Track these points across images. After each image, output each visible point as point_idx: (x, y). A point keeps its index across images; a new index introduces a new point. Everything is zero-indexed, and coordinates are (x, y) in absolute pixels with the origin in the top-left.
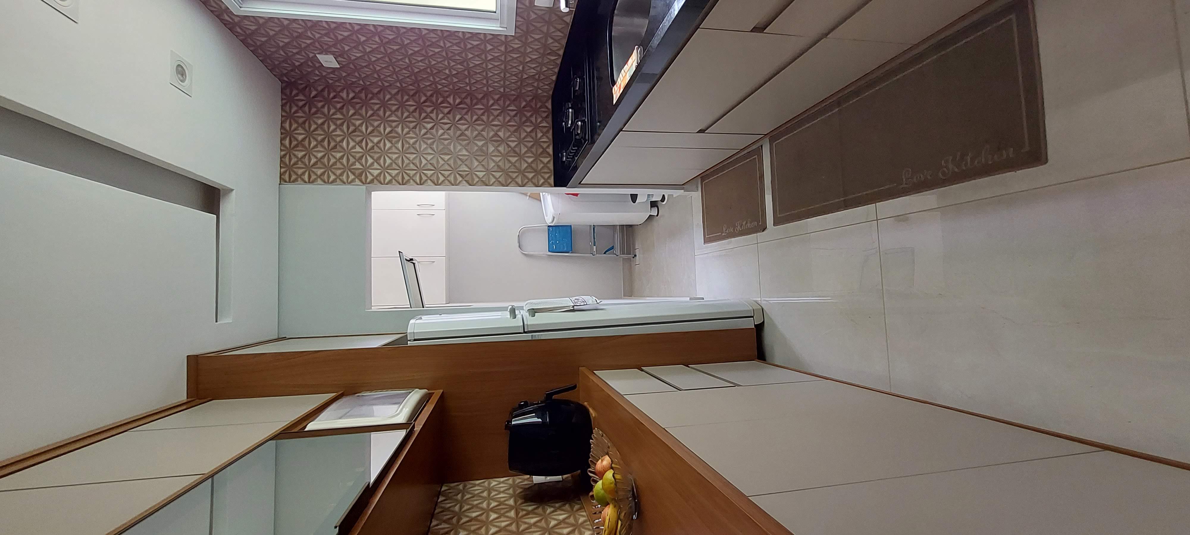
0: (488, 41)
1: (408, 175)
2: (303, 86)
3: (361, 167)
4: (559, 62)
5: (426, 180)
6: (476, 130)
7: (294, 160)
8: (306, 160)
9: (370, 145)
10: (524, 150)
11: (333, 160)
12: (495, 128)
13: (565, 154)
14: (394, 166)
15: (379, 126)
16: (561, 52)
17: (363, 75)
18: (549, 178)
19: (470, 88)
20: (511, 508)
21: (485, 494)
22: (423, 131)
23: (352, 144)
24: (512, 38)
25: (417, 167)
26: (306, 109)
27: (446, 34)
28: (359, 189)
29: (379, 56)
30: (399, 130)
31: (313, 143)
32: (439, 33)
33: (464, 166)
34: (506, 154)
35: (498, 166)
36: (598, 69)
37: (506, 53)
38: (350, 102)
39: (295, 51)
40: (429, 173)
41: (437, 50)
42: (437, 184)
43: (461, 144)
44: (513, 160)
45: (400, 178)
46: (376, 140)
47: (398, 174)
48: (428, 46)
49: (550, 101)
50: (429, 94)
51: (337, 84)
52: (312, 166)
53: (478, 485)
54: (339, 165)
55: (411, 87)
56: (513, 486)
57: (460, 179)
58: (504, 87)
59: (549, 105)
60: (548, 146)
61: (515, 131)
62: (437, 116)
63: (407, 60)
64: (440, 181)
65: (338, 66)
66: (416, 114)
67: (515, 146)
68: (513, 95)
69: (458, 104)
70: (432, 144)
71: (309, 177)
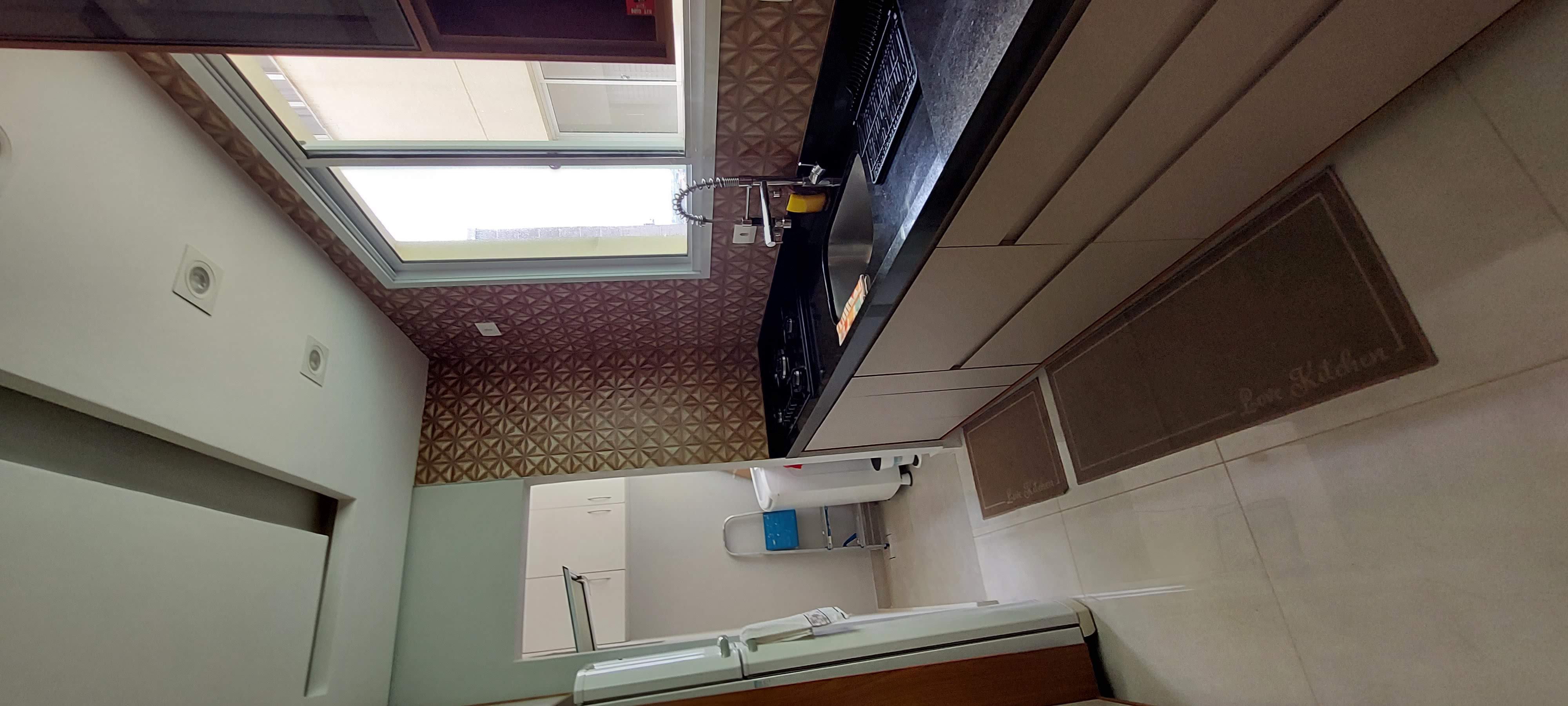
0: (679, 288)
1: (578, 459)
2: (456, 362)
3: (519, 455)
4: (765, 302)
5: (602, 465)
6: (666, 394)
7: (435, 453)
8: (451, 452)
9: (532, 425)
10: (727, 413)
11: (484, 449)
12: (689, 390)
13: (781, 413)
14: (561, 449)
15: (545, 400)
16: (767, 292)
17: (529, 342)
18: (762, 447)
19: (657, 344)
22: (599, 401)
23: (510, 425)
24: (707, 281)
25: (591, 448)
26: (458, 387)
27: (629, 285)
28: (514, 483)
29: (549, 318)
30: (569, 403)
31: (462, 430)
32: (621, 285)
33: (651, 441)
34: (705, 420)
35: (696, 438)
36: (814, 306)
37: (699, 299)
38: (511, 375)
39: (450, 322)
40: (606, 454)
41: (618, 304)
42: (616, 468)
43: (645, 414)
44: (714, 427)
45: (568, 465)
46: (539, 418)
47: (566, 459)
48: (608, 300)
49: (757, 350)
50: (607, 356)
51: (498, 355)
52: (460, 457)
54: (491, 455)
55: (585, 350)
57: (645, 458)
58: (699, 338)
59: (756, 355)
60: (758, 407)
61: (715, 390)
62: (616, 381)
63: (582, 319)
64: (620, 464)
65: (500, 334)
66: (591, 382)
67: (716, 410)
68: (710, 347)
69: (644, 364)
70: (610, 416)
71: (453, 474)
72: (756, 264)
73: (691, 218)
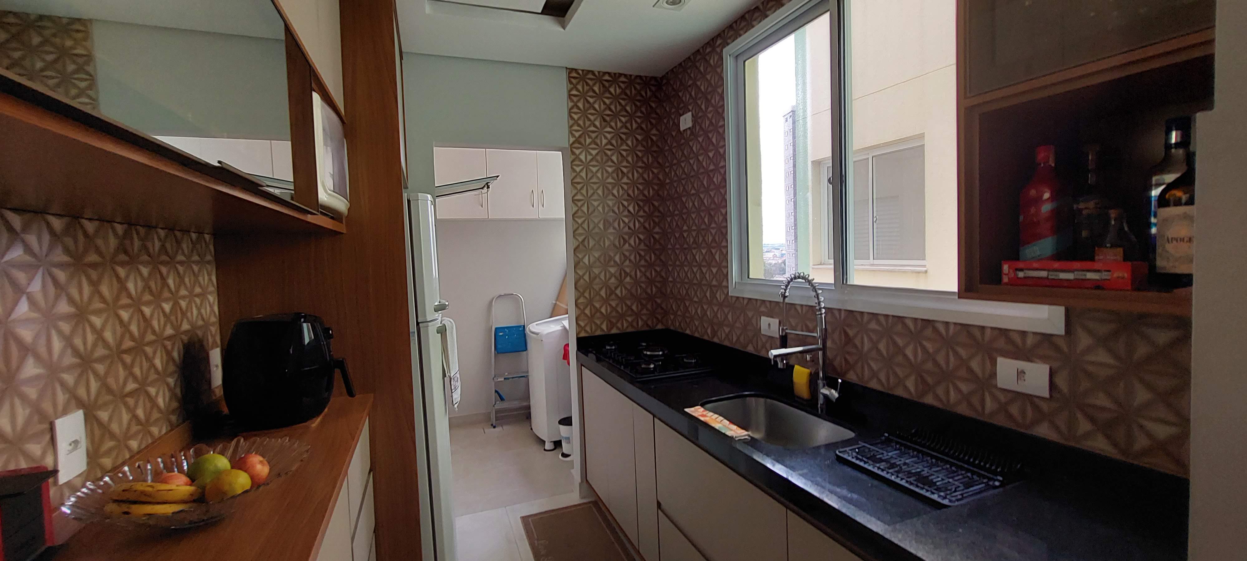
0: (720, 269)
1: (582, 188)
2: (659, 96)
3: (587, 143)
4: (706, 338)
5: (577, 205)
6: (630, 255)
7: (590, 83)
8: (591, 94)
9: (609, 153)
10: (614, 304)
11: (592, 118)
12: (633, 274)
13: (614, 348)
14: (590, 175)
15: (628, 162)
16: (716, 340)
17: (674, 150)
18: (586, 331)
19: (670, 249)
20: (176, 328)
21: (198, 290)
22: (625, 203)
23: (609, 136)
24: (726, 293)
25: (590, 197)
26: (639, 98)
28: (565, 140)
29: (695, 167)
30: (625, 180)
31: (607, 101)
32: (724, 224)
33: (594, 243)
34: (609, 286)
35: (595, 278)
37: (710, 286)
38: (648, 137)
39: (693, 93)
40: (585, 209)
41: (706, 220)
42: (573, 216)
43: (615, 239)
44: (603, 293)
45: (577, 180)
46: (614, 158)
47: (582, 178)
48: (710, 213)
49: (664, 327)
50: (661, 209)
51: (663, 127)
52: (586, 99)
53: (210, 279)
54: (588, 123)
55: (666, 193)
56: (207, 325)
57: (580, 239)
58: (675, 282)
59: (660, 327)
60: (618, 329)
61: (632, 294)
62: (641, 217)
63: (693, 192)
64: (576, 219)
65: (682, 129)
66: (641, 197)
67: (616, 295)
68: (666, 291)
69: (653, 237)
70: (614, 212)
71: (575, 96)
72: (740, 335)
73: (787, 286)
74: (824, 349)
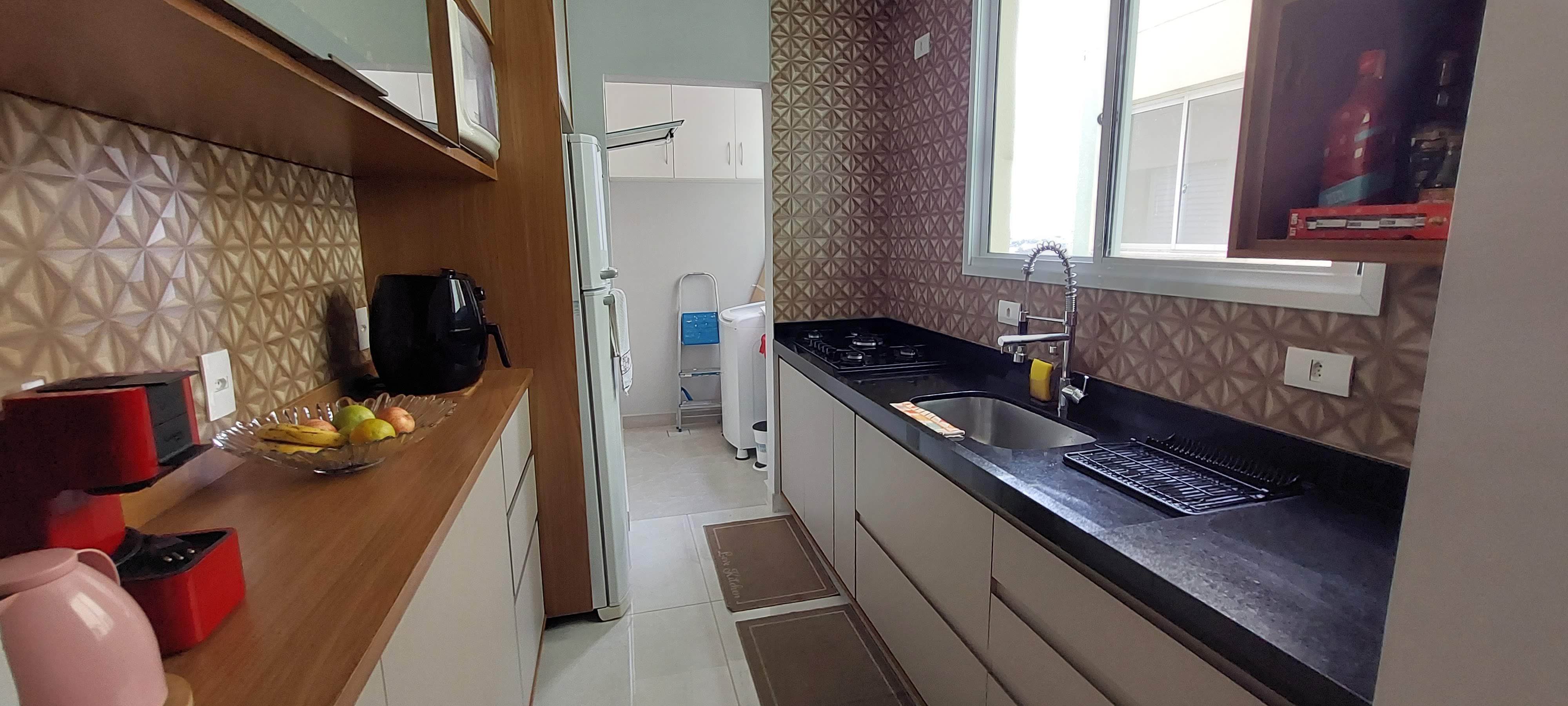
0: (953, 242)
1: (785, 136)
2: (890, 12)
3: (793, 78)
4: (931, 328)
5: (778, 159)
6: (844, 223)
8: (800, 10)
9: (821, 91)
10: (820, 284)
11: (801, 43)
12: (846, 248)
13: (818, 337)
14: (795, 120)
15: (845, 103)
16: (943, 331)
17: (905, 87)
18: (786, 317)
19: (894, 217)
20: (319, 279)
21: (339, 239)
22: (840, 158)
23: (822, 68)
24: (959, 271)
25: (795, 149)
26: (863, 15)
27: (960, 191)
28: (766, 73)
29: (930, 108)
30: (841, 127)
31: (821, 21)
32: (961, 183)
33: (798, 208)
34: (815, 262)
35: (798, 252)
36: (926, 378)
37: (940, 263)
38: (872, 69)
39: (933, 7)
40: (788, 164)
41: (940, 179)
42: (773, 172)
43: (825, 203)
44: (807, 270)
45: (780, 126)
46: (827, 98)
47: (785, 123)
48: (945, 169)
49: (881, 316)
50: (885, 165)
51: (894, 55)
52: (794, 18)
53: (352, 230)
54: (795, 50)
55: (893, 144)
56: (350, 280)
57: (782, 202)
58: (898, 259)
59: (877, 315)
60: (825, 315)
61: (844, 273)
62: (859, 175)
63: (926, 141)
64: (778, 177)
65: (916, 58)
66: (861, 150)
67: (824, 273)
68: (887, 270)
69: (875, 202)
70: (825, 168)
71: (779, 13)
72: (973, 324)
73: (1032, 260)
74: (1071, 338)
